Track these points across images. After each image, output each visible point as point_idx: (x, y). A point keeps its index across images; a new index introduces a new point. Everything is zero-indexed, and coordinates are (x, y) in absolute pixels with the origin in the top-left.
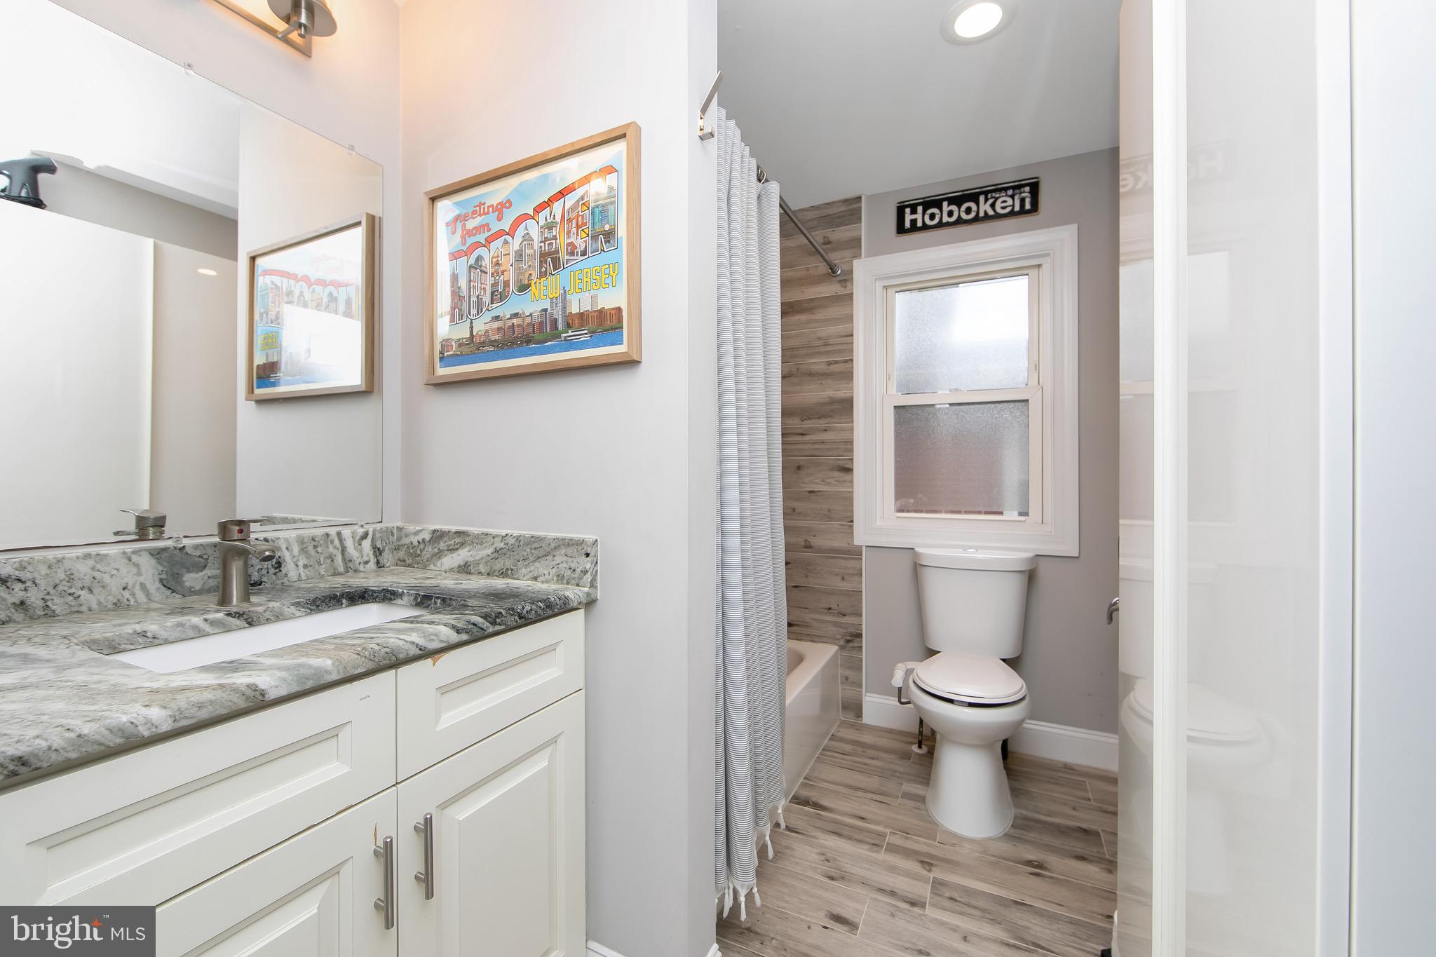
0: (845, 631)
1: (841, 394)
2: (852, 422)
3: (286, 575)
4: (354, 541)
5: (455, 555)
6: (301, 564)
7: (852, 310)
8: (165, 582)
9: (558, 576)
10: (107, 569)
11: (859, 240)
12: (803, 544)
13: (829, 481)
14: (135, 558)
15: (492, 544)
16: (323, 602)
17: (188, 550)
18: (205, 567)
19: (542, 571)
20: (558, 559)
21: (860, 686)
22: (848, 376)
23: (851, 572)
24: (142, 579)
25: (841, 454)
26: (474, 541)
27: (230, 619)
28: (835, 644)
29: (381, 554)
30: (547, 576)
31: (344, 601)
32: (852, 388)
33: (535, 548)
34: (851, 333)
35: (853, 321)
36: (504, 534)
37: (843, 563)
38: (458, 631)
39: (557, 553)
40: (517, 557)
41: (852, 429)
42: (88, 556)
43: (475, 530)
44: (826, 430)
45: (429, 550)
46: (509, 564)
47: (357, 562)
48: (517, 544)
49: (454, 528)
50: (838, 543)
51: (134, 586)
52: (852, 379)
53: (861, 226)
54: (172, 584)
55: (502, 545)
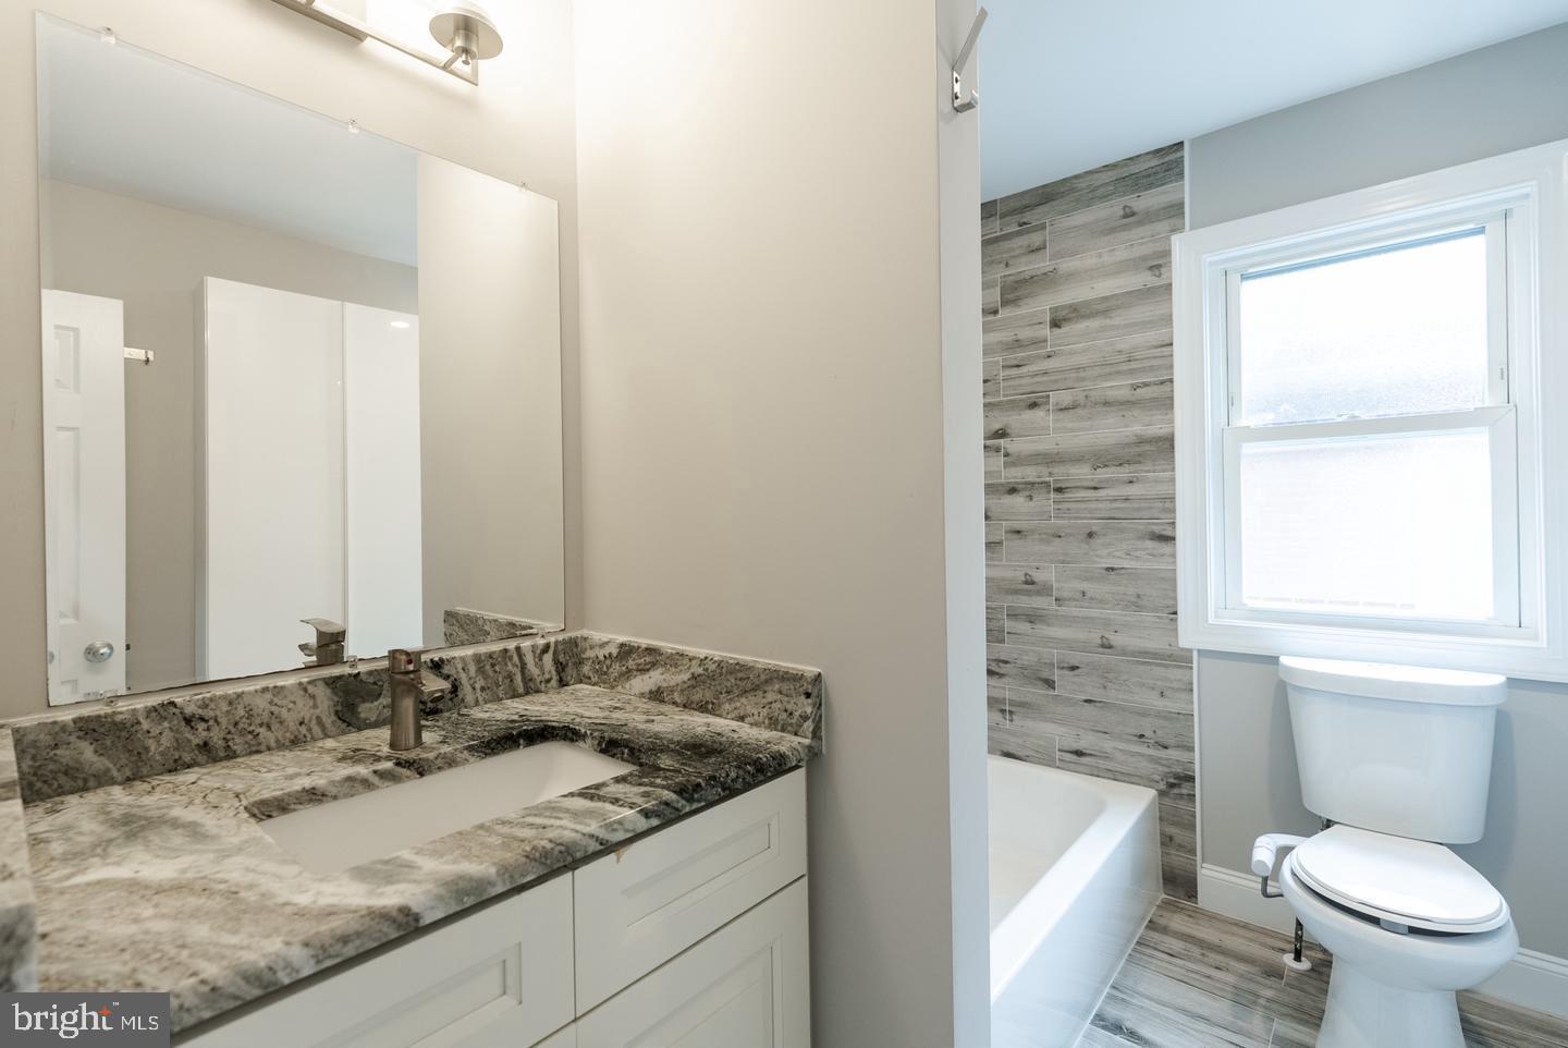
0: (1167, 770)
1: (1156, 430)
2: (1173, 469)
3: (463, 700)
4: (534, 656)
5: (646, 677)
6: (478, 686)
7: (1171, 308)
8: (340, 714)
9: (771, 719)
10: (284, 702)
11: (1181, 205)
12: (1099, 642)
13: (1138, 553)
14: (311, 689)
15: (689, 668)
16: (499, 743)
17: (363, 677)
18: (380, 695)
19: (750, 709)
20: (770, 697)
21: (1193, 852)
22: (1167, 403)
23: (1174, 685)
24: (318, 711)
25: (1156, 515)
26: (668, 661)
27: (400, 770)
28: (1152, 787)
29: (563, 670)
30: (756, 717)
31: (521, 741)
32: (1172, 421)
33: (741, 679)
34: (1169, 342)
35: (1172, 323)
36: (702, 657)
37: (1160, 671)
38: (646, 814)
39: (769, 688)
40: (719, 688)
41: (1172, 480)
42: (265, 690)
43: (668, 646)
44: (1131, 482)
45: (616, 668)
46: (709, 696)
47: (538, 680)
48: (718, 671)
49: (644, 642)
50: (1155, 643)
51: (310, 721)
52: (1173, 408)
53: (1183, 185)
54: (348, 716)
55: (700, 671)
